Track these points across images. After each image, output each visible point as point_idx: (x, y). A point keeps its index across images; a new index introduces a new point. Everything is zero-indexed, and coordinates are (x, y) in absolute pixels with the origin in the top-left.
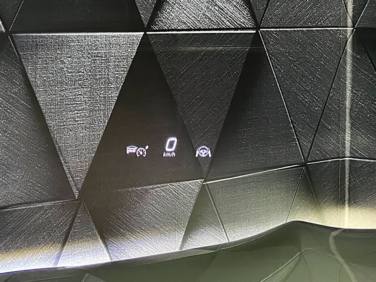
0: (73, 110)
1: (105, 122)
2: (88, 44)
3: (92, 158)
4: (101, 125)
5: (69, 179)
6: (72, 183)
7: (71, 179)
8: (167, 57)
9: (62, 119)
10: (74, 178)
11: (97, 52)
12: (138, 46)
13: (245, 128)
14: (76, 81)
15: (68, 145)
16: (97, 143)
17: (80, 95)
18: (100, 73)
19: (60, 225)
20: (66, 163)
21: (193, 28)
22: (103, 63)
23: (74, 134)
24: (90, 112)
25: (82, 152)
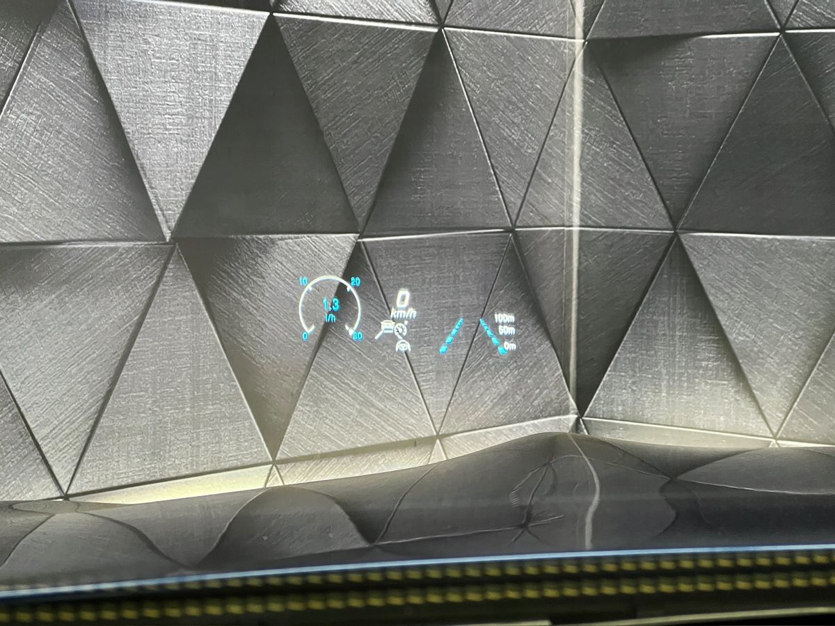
0: (163, 113)
1: (210, 136)
2: (185, 20)
3: (191, 186)
4: (205, 139)
5: (156, 212)
6: (161, 218)
7: (160, 212)
8: (304, 52)
9: (147, 124)
10: (165, 212)
11: (198, 33)
12: (261, 31)
13: (420, 167)
14: (166, 71)
15: (155, 162)
16: (199, 164)
17: (174, 92)
18: (204, 64)
19: (142, 277)
20: (152, 188)
21: (343, 15)
22: (206, 49)
23: (163, 147)
24: (189, 118)
25: (176, 175)
